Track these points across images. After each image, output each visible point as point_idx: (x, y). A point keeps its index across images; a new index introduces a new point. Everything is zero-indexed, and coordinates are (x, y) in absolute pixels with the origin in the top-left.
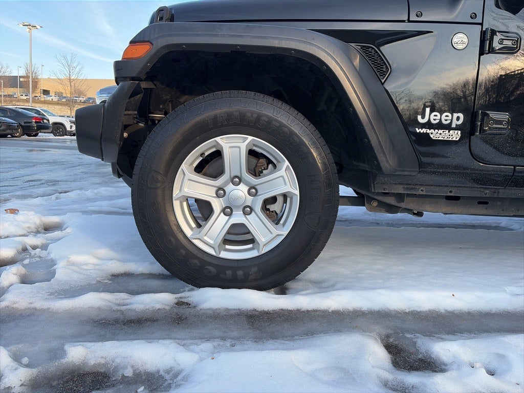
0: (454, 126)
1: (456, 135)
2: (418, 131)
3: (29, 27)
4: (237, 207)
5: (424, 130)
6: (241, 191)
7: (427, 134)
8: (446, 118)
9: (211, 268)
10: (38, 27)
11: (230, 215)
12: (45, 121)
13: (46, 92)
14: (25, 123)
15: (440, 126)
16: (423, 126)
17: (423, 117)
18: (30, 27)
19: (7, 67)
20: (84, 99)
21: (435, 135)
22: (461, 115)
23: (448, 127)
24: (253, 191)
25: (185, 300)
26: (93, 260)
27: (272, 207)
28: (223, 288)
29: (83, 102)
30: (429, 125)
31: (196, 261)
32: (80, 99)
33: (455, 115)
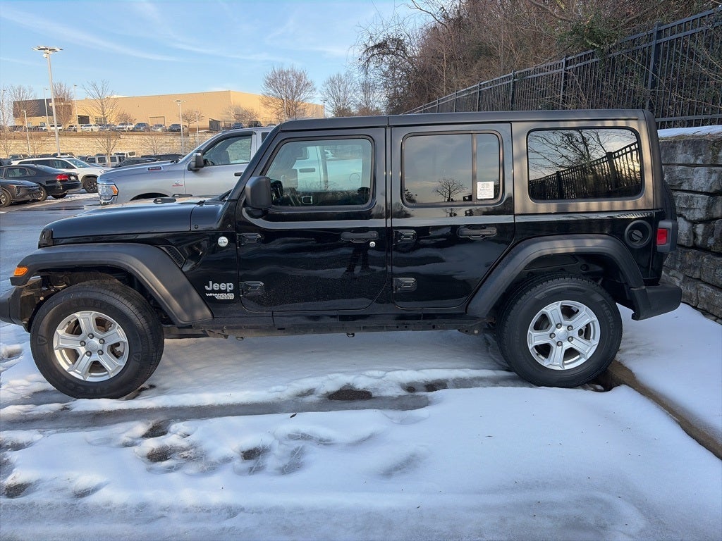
0: (228, 291)
1: (231, 296)
2: (207, 295)
3: (46, 51)
4: (94, 351)
5: (211, 294)
6: (96, 341)
7: (214, 296)
8: (223, 286)
9: (82, 388)
10: (58, 50)
11: (90, 356)
12: (73, 178)
13: (84, 120)
14: (47, 182)
15: (220, 291)
16: (209, 292)
17: (209, 287)
18: (48, 51)
19: (31, 90)
20: (133, 126)
21: (219, 296)
22: (232, 284)
23: (225, 292)
24: (102, 341)
25: (68, 407)
26: (26, 383)
27: (118, 349)
28: (90, 398)
29: (131, 131)
30: (213, 291)
31: (72, 384)
32: (128, 126)
33: (228, 284)
